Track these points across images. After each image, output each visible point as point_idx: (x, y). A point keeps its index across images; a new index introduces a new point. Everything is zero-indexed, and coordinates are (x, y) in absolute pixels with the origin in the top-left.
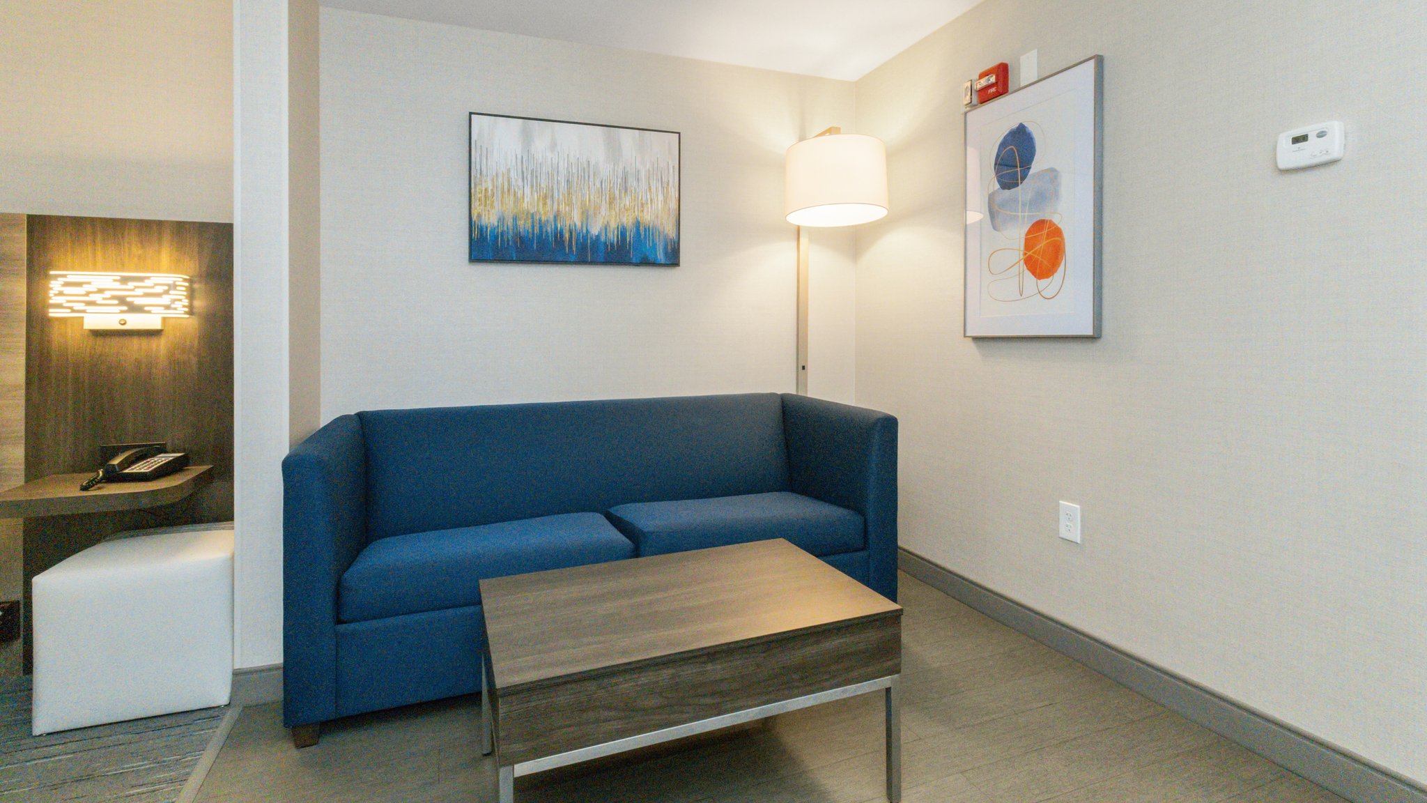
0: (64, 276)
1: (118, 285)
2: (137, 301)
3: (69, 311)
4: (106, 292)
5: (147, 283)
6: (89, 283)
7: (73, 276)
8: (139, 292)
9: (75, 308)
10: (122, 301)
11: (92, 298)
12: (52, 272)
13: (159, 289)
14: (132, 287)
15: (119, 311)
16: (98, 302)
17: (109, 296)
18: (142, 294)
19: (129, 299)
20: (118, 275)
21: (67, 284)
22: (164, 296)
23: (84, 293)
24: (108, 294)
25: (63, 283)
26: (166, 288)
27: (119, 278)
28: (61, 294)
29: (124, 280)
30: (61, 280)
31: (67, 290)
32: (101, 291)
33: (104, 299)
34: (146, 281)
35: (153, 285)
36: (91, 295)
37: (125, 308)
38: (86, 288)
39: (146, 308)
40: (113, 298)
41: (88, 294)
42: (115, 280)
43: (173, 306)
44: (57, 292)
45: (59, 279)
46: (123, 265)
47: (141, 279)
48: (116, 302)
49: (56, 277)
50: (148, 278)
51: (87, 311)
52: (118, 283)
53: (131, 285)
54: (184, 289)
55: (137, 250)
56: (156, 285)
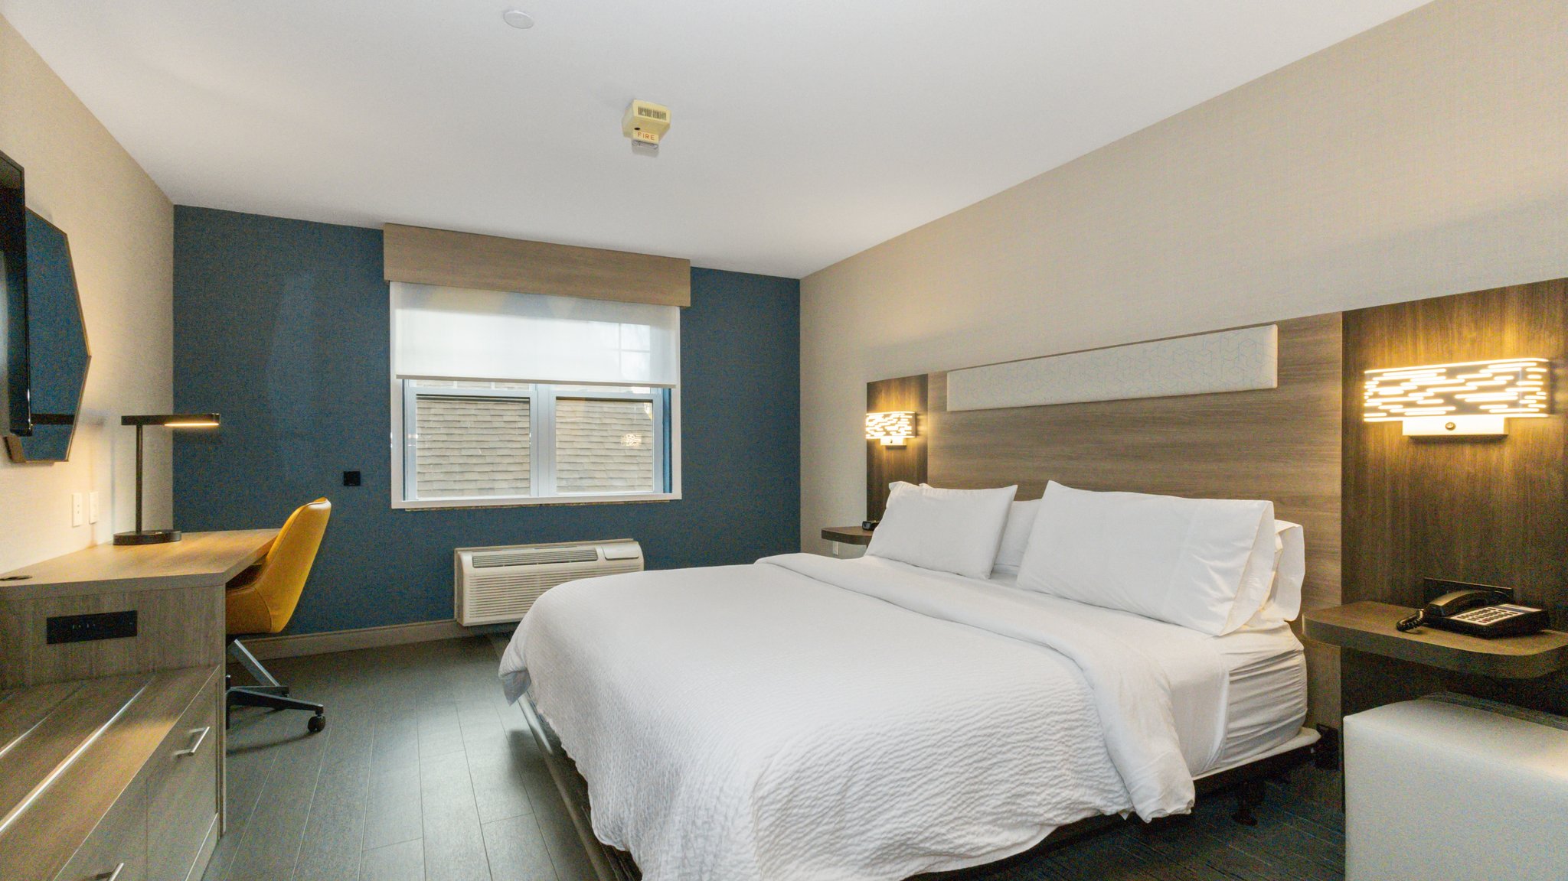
0: (1380, 374)
1: (1443, 380)
2: (1470, 399)
3: (1385, 414)
4: (1428, 390)
5: (1484, 373)
6: (1407, 380)
7: (1390, 374)
8: (1472, 386)
9: (1392, 411)
10: (1449, 399)
11: (1411, 398)
12: (1366, 372)
13: (1501, 381)
14: (1463, 381)
15: (1445, 413)
16: (1419, 403)
17: (1432, 394)
18: (1476, 388)
19: (1458, 397)
20: (1443, 367)
21: (1383, 384)
22: (1508, 390)
23: (1402, 392)
24: (1430, 392)
25: (1378, 383)
26: (1511, 378)
27: (1444, 371)
28: (1376, 395)
29: (1452, 373)
30: (1376, 380)
31: (1383, 391)
32: (1422, 389)
33: (1426, 398)
34: (1482, 371)
35: (1490, 375)
36: (1410, 395)
37: (1453, 408)
38: (1405, 386)
39: (1482, 407)
40: (1437, 396)
41: (1406, 393)
42: (1440, 374)
43: (1522, 402)
44: (1371, 394)
45: (1374, 379)
46: (1451, 353)
47: (1475, 369)
48: (1441, 401)
49: (1372, 376)
50: (1485, 367)
51: (1406, 414)
52: (1444, 377)
53: (1461, 378)
54: (1539, 377)
55: (1469, 334)
56: (1496, 375)
